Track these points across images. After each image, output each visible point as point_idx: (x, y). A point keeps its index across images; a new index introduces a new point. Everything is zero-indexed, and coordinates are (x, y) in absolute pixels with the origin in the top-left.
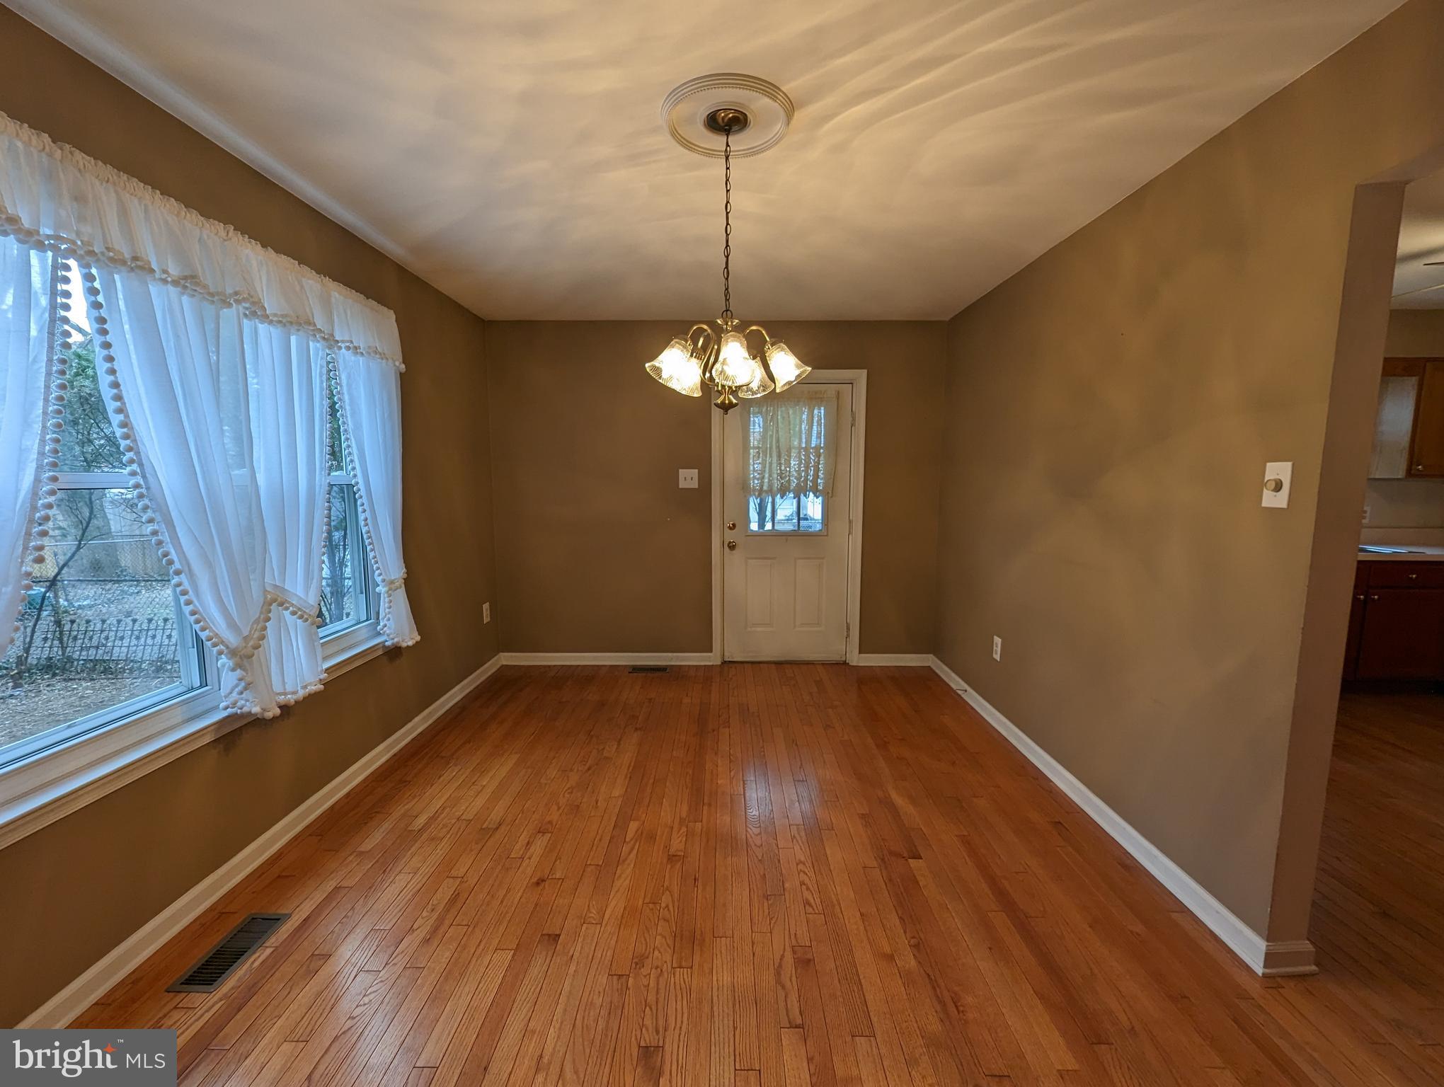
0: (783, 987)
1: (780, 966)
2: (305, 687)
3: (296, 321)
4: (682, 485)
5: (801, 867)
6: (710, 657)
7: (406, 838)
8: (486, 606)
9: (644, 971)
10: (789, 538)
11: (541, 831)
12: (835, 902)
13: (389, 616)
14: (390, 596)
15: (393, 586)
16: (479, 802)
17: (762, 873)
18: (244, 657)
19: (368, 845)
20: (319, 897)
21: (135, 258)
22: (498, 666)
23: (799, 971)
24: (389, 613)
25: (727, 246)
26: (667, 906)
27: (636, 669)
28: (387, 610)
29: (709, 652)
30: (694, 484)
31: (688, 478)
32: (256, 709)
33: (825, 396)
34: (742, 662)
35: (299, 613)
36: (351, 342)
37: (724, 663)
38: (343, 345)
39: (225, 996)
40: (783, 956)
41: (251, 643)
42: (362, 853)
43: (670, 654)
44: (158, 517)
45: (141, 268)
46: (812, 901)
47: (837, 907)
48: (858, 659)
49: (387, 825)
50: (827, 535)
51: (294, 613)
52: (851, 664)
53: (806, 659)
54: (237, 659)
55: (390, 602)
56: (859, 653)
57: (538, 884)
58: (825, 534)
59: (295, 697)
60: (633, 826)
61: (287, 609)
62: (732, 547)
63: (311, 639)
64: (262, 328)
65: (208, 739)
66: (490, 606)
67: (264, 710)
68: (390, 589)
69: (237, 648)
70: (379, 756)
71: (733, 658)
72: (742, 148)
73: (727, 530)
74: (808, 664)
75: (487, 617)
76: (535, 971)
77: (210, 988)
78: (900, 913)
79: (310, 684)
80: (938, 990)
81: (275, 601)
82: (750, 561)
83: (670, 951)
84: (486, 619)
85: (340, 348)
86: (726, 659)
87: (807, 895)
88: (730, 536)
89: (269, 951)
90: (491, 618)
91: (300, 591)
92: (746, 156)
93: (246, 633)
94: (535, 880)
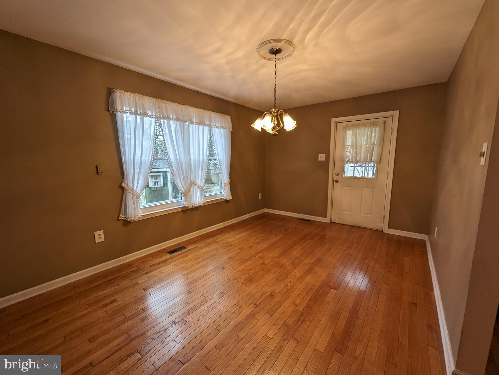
0: (261, 297)
1: (265, 293)
2: (199, 203)
3: (201, 123)
4: (319, 159)
5: (295, 278)
6: (326, 220)
7: (215, 242)
8: (260, 194)
9: (235, 281)
10: (360, 180)
11: (240, 249)
12: (295, 288)
13: (225, 192)
14: (225, 187)
15: (225, 184)
16: (233, 240)
17: (282, 275)
18: (186, 194)
19: (207, 241)
20: (194, 247)
21: (167, 117)
22: (263, 212)
23: (268, 296)
24: (224, 191)
25: (275, 88)
26: (251, 272)
27: (300, 219)
28: (224, 190)
29: (325, 218)
30: (324, 159)
31: (322, 157)
32: (187, 206)
33: (378, 123)
34: (338, 224)
35: (199, 187)
36: (216, 126)
37: (331, 222)
38: (214, 127)
39: (172, 256)
40: (268, 292)
41: (187, 192)
42: (205, 242)
43: (313, 216)
44: (170, 165)
45: (168, 118)
46: (288, 286)
47: (294, 290)
48: (387, 230)
49: (213, 239)
50: (377, 179)
51: (197, 187)
52: (384, 232)
53: (365, 227)
54: (184, 195)
55: (225, 188)
56: (389, 228)
57: (230, 258)
58: (376, 179)
59: (197, 205)
60: (261, 254)
61: (196, 186)
62: (337, 182)
63: (201, 195)
64: (194, 126)
65: (180, 210)
66: (262, 194)
67: (189, 206)
68: (225, 185)
69: (184, 192)
70: (221, 225)
71: (335, 221)
72: (287, 55)
73: (335, 176)
74: (364, 228)
75: (260, 197)
76: (215, 272)
77: (170, 254)
78: (312, 298)
79: (200, 203)
80: (301, 317)
81: (193, 184)
82: (343, 187)
83: (244, 280)
84: (260, 198)
85: (213, 127)
86: (333, 221)
87: (289, 284)
88: (336, 178)
89: (181, 252)
90: (262, 197)
91: (200, 184)
92: (288, 57)
93: (186, 189)
94: (230, 257)
